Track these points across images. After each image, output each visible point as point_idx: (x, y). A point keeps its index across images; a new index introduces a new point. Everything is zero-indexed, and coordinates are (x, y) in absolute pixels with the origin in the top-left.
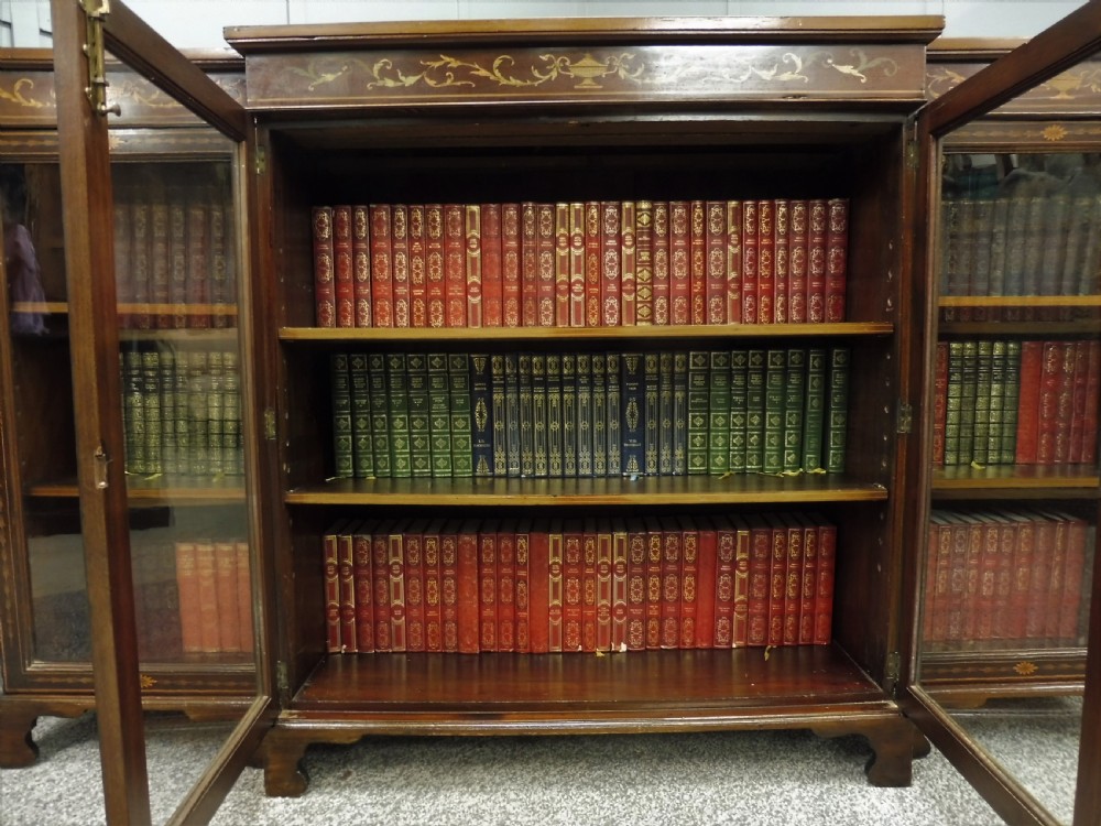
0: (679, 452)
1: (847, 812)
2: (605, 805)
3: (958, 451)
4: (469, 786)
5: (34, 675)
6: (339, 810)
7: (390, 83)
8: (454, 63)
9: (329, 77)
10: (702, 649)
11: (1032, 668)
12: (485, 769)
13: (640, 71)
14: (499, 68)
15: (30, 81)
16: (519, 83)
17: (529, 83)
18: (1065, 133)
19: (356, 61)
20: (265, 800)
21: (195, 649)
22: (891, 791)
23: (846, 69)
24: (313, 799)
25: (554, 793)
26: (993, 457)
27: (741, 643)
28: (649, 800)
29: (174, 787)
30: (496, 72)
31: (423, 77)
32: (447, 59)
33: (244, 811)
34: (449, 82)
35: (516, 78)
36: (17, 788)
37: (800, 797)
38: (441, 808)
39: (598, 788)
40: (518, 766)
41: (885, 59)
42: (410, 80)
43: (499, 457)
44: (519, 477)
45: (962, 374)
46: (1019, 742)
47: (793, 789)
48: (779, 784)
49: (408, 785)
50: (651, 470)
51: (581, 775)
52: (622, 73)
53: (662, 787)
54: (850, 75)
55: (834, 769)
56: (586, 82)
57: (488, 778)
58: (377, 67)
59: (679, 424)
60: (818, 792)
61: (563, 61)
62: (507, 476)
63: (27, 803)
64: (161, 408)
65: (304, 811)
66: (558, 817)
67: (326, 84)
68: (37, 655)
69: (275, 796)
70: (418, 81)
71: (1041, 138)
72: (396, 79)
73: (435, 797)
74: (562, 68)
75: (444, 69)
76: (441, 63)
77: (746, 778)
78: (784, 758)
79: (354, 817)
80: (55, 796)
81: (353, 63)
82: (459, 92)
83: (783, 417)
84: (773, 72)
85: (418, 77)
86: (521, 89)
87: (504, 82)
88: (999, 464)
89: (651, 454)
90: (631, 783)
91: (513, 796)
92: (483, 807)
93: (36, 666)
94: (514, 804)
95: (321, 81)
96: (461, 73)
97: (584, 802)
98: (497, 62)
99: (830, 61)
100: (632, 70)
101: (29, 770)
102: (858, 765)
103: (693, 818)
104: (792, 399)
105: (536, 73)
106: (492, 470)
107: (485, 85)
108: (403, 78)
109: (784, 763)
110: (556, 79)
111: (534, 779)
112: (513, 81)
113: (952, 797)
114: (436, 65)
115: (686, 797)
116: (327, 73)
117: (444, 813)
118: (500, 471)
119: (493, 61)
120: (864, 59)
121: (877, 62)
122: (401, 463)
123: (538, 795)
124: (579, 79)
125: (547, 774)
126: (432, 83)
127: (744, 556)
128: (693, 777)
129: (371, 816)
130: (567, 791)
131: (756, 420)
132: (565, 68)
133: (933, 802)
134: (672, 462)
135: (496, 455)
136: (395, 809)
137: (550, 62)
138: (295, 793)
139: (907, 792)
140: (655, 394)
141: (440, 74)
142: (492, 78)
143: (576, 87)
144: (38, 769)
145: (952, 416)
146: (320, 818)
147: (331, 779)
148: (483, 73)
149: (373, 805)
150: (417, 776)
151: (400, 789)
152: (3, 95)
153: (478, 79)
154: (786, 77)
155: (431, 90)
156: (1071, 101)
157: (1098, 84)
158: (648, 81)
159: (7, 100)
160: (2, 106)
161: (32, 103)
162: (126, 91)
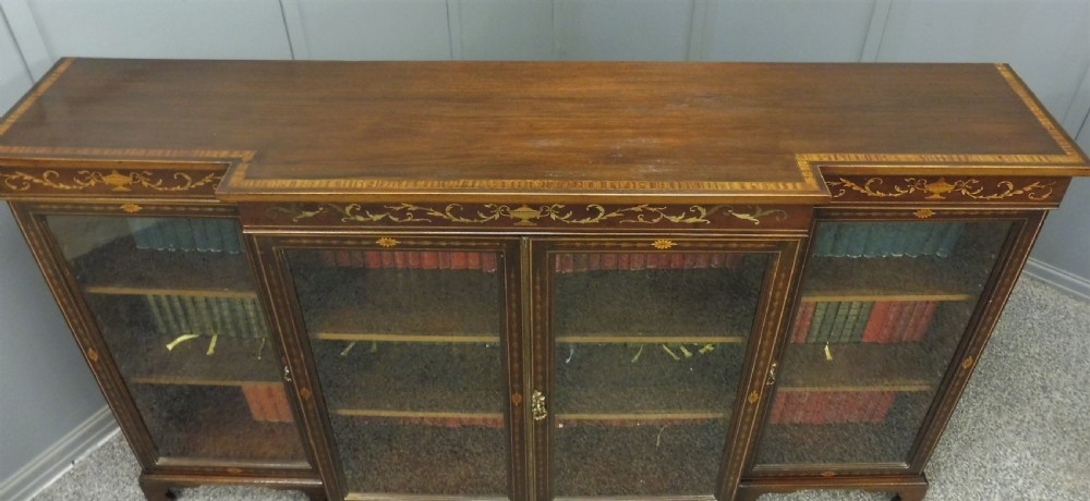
5: (163, 466)
7: (361, 219)
8: (412, 208)
9: (309, 214)
11: (833, 474)
13: (568, 216)
14: (451, 211)
15: (54, 172)
16: (468, 221)
18: (934, 213)
19: (331, 205)
21: (261, 419)
23: (744, 216)
30: (449, 213)
31: (387, 216)
32: (406, 205)
34: (409, 219)
35: (467, 218)
41: (778, 210)
42: (378, 217)
52: (553, 216)
54: (748, 220)
56: (523, 221)
58: (349, 208)
61: (504, 207)
67: (306, 218)
68: (159, 457)
70: (383, 218)
71: (914, 216)
72: (366, 216)
74: (503, 212)
75: (405, 210)
76: (402, 206)
81: (328, 206)
82: (418, 225)
84: (681, 217)
85: (384, 216)
86: (469, 224)
87: (455, 220)
93: (162, 461)
95: (302, 216)
96: (418, 214)
98: (449, 206)
99: (731, 212)
100: (561, 215)
105: (482, 216)
107: (440, 222)
108: (371, 216)
110: (498, 218)
112: (462, 220)
114: (398, 208)
116: (306, 211)
119: (445, 207)
120: (760, 210)
121: (771, 212)
124: (518, 220)
126: (396, 219)
132: (506, 213)
137: (493, 207)
141: (401, 214)
142: (445, 217)
143: (515, 224)
148: (437, 214)
152: (36, 181)
153: (432, 217)
154: (692, 220)
155: (395, 223)
156: (941, 200)
157: (968, 189)
158: (574, 221)
159: (41, 184)
160: (35, 188)
161: (62, 186)
162: (134, 179)
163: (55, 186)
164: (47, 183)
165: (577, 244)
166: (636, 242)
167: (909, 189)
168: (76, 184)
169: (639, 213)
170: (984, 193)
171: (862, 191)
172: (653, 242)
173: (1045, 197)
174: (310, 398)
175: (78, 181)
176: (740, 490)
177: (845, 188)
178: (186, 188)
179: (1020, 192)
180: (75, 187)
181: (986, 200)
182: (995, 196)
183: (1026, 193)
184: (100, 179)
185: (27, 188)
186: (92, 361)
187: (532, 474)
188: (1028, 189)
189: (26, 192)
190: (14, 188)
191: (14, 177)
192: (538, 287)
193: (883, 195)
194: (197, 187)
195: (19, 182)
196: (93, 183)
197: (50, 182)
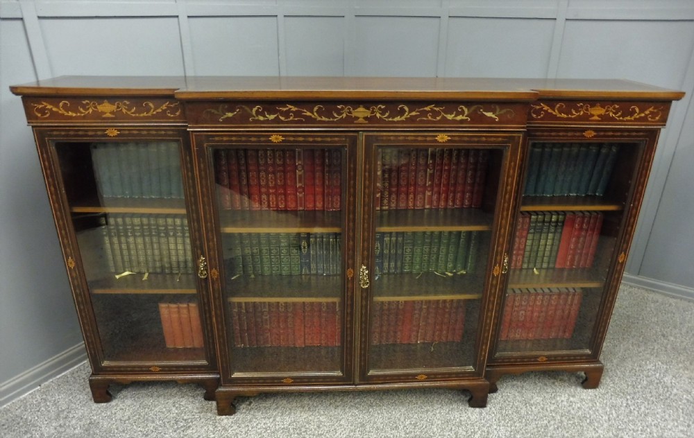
0: (399, 264)
1: (458, 420)
2: (360, 417)
3: (529, 262)
4: (303, 408)
5: (106, 367)
6: (250, 421)
7: (261, 118)
8: (294, 109)
9: (230, 115)
10: (404, 344)
11: (545, 359)
12: (310, 399)
13: (387, 114)
14: (317, 112)
15: (67, 102)
16: (327, 119)
17: (331, 119)
18: (595, 134)
19: (243, 106)
20: (218, 417)
21: (172, 346)
22: (477, 410)
23: (489, 114)
24: (238, 416)
25: (339, 410)
26: (545, 265)
27: (422, 341)
28: (378, 414)
29: (177, 411)
30: (315, 114)
31: (278, 116)
32: (290, 107)
33: (211, 423)
34: (291, 118)
35: (325, 117)
36: (109, 413)
37: (440, 413)
38: (293, 419)
39: (357, 408)
40: (323, 397)
41: (508, 110)
42: (272, 117)
43: (313, 266)
44: (322, 275)
45: (535, 229)
46: (536, 384)
47: (438, 408)
48: (432, 406)
49: (277, 408)
50: (386, 271)
51: (351, 402)
52: (378, 115)
53: (383, 408)
54: (491, 117)
55: (456, 399)
56: (360, 120)
57: (311, 403)
58: (254, 110)
59: (399, 252)
60: (448, 410)
61: (349, 109)
62: (316, 274)
63: (116, 421)
64: (145, 243)
65: (236, 422)
66: (341, 423)
67: (228, 118)
68: (104, 359)
69: (222, 415)
70: (275, 118)
71: (583, 136)
72: (264, 116)
73: (290, 414)
74: (349, 113)
75: (289, 111)
76: (287, 109)
77: (419, 402)
78: (436, 392)
79: (257, 425)
80: (127, 417)
81: (241, 107)
82: (296, 123)
83: (448, 249)
84: (453, 115)
85: (276, 116)
86: (328, 122)
87: (319, 119)
88: (548, 269)
89: (386, 265)
90: (371, 406)
91: (322, 413)
92: (310, 418)
93: (105, 363)
94: (323, 417)
95: (225, 116)
96: (297, 114)
97: (352, 415)
98: (316, 109)
99: (481, 110)
100: (383, 114)
101: (109, 403)
102: (466, 396)
103: (395, 423)
104: (453, 240)
105: (336, 115)
106: (310, 271)
107: (310, 120)
108: (267, 116)
109: (436, 394)
110: (346, 118)
111: (331, 404)
112: (324, 119)
113: (501, 413)
114: (285, 109)
115: (394, 413)
116: (229, 112)
117: (294, 422)
118: (313, 272)
119: (313, 109)
120: (498, 110)
121: (504, 111)
122: (266, 269)
123: (333, 412)
124: (357, 118)
125: (336, 401)
126: (282, 118)
127: (425, 307)
128: (397, 402)
129: (264, 424)
130: (345, 410)
131: (435, 250)
133: (493, 415)
134: (396, 267)
135: (312, 265)
136: (274, 420)
137: (342, 109)
138: (230, 414)
139: (484, 411)
140: (388, 239)
141: (287, 114)
142: (313, 116)
143: (355, 122)
144: (113, 403)
145: (528, 248)
146: (243, 425)
147: (244, 406)
148: (308, 114)
149: (265, 418)
150: (281, 403)
151: (275, 409)
152: (54, 109)
153: (306, 117)
154: (460, 118)
155: (282, 122)
156: (599, 121)
157: (614, 113)
158: (390, 119)
159: (57, 112)
160: (54, 115)
161: (70, 113)
162: (118, 107)
163: (66, 114)
164: (62, 111)
165: (392, 138)
166: (426, 136)
167: (580, 111)
168: (81, 113)
169: (428, 112)
170: (623, 115)
171: (554, 113)
172: (436, 136)
173: (657, 118)
174: (217, 279)
175: (81, 110)
176: (487, 372)
177: (544, 111)
178: (150, 114)
179: (643, 115)
180: (79, 114)
181: (624, 121)
182: (629, 118)
183: (646, 115)
184: (96, 107)
185: (48, 115)
186: (70, 268)
187: (358, 343)
188: (647, 112)
189: (46, 118)
190: (39, 115)
191: (40, 106)
192: (367, 174)
193: (566, 116)
194: (157, 113)
195: (43, 111)
196: (91, 111)
197: (63, 111)
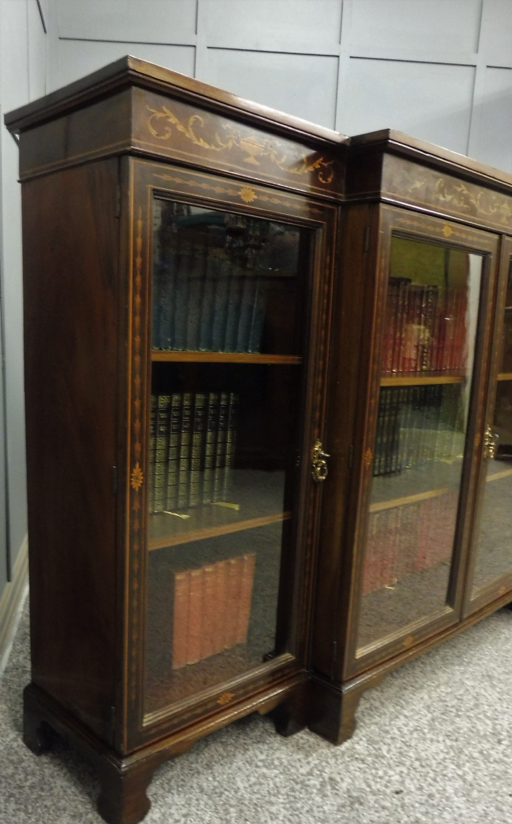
2: (471, 670)
4: (407, 689)
6: (387, 732)
7: (441, 198)
8: (465, 191)
9: (418, 185)
14: (480, 200)
15: (200, 118)
16: (485, 213)
20: (342, 748)
25: (443, 674)
28: (479, 660)
29: (276, 771)
30: (478, 203)
32: (463, 187)
33: (348, 759)
34: (462, 203)
35: (484, 209)
38: (422, 706)
39: (452, 664)
42: (449, 198)
49: (382, 703)
53: (472, 653)
56: (504, 219)
58: (438, 183)
65: (374, 742)
66: (469, 684)
67: (416, 189)
70: (451, 200)
72: (444, 196)
73: (408, 702)
74: (498, 207)
75: (461, 194)
82: (465, 213)
85: (452, 197)
86: (485, 216)
87: (480, 210)
90: (459, 656)
91: (433, 684)
92: (434, 695)
93: (147, 719)
94: (442, 688)
95: (414, 186)
96: (466, 199)
98: (479, 196)
105: (490, 209)
107: (473, 211)
110: (496, 214)
114: (459, 189)
116: (418, 180)
124: (502, 216)
126: (456, 202)
137: (495, 201)
141: (459, 197)
142: (476, 206)
143: (501, 221)
148: (474, 201)
152: (180, 128)
153: (472, 205)
160: (177, 139)
161: (202, 143)
163: (196, 142)
164: (190, 135)
168: (217, 146)
175: (218, 139)
178: (300, 173)
180: (213, 147)
185: (167, 136)
194: (309, 171)
195: (160, 126)
196: (231, 146)
197: (192, 133)
